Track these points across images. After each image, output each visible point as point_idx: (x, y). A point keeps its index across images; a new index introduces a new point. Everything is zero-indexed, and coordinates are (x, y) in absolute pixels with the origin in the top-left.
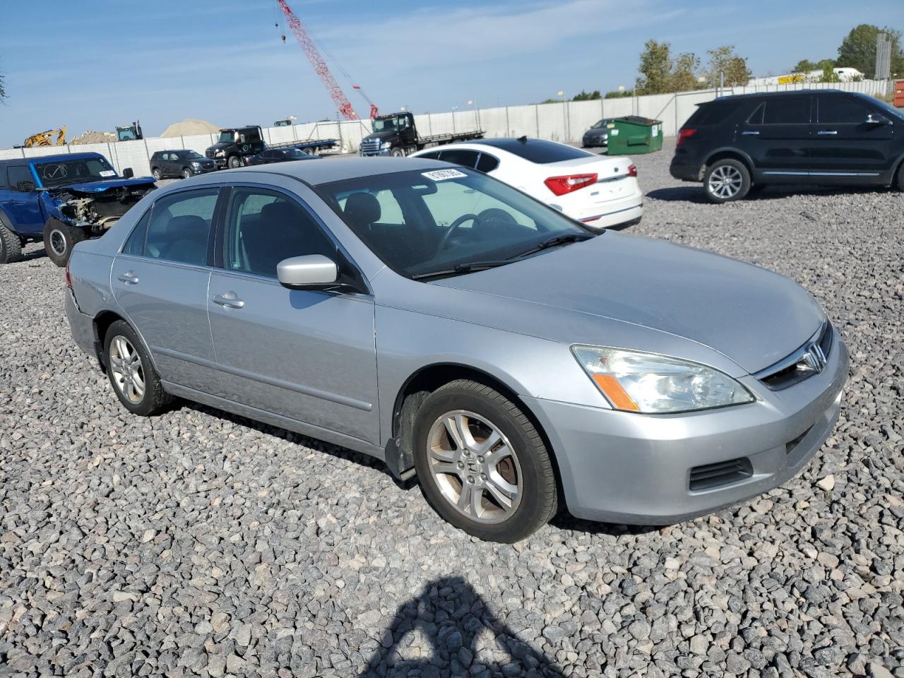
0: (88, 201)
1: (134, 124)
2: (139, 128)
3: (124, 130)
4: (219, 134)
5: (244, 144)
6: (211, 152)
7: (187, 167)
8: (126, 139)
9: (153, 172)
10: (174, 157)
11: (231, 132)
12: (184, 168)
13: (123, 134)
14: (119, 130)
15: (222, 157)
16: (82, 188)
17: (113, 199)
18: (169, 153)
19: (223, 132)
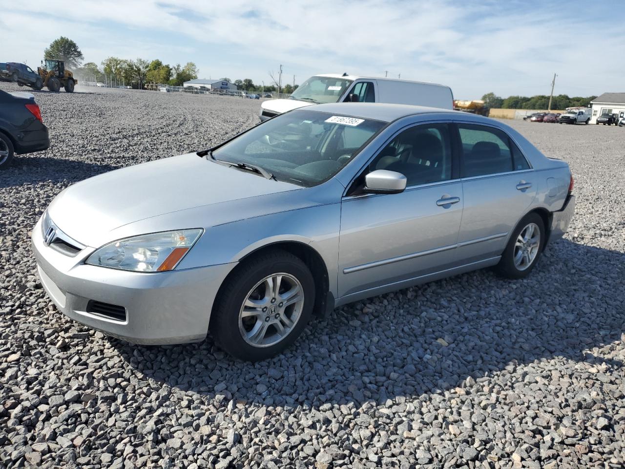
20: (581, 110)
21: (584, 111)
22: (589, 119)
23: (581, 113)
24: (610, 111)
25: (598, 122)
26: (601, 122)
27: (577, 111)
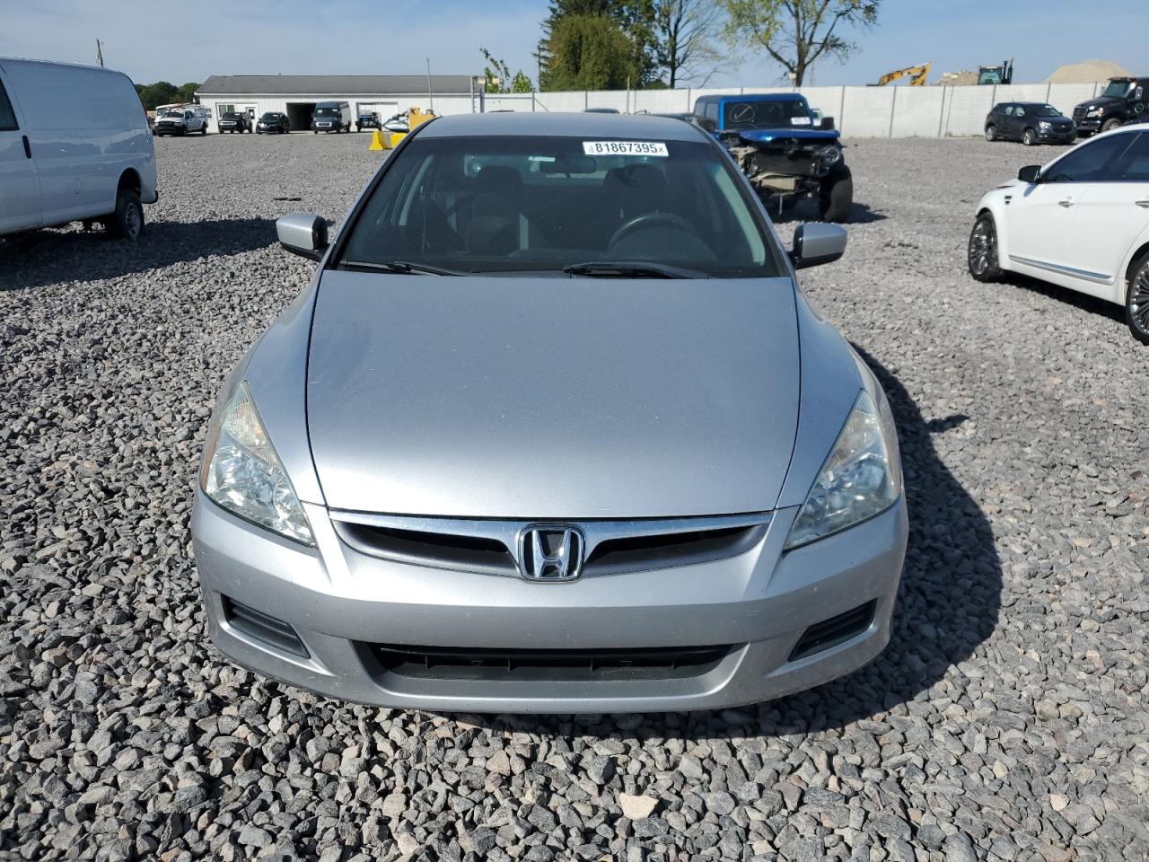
0: (750, 150)
1: (1005, 64)
2: (1011, 69)
3: (988, 71)
4: (1107, 84)
5: (1138, 101)
6: (1081, 110)
7: (1031, 128)
8: (989, 82)
9: (986, 130)
10: (1020, 112)
11: (1126, 82)
12: (1026, 130)
13: (985, 77)
14: (983, 71)
15: (1096, 118)
16: (747, 135)
17: (779, 152)
18: (1015, 105)
19: (1114, 81)
20: (187, 110)
21: (193, 111)
22: (205, 125)
23: (189, 115)
24: (231, 107)
25: (222, 129)
26: (227, 129)
27: (181, 111)
